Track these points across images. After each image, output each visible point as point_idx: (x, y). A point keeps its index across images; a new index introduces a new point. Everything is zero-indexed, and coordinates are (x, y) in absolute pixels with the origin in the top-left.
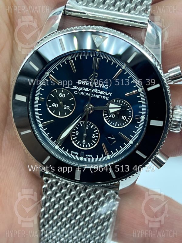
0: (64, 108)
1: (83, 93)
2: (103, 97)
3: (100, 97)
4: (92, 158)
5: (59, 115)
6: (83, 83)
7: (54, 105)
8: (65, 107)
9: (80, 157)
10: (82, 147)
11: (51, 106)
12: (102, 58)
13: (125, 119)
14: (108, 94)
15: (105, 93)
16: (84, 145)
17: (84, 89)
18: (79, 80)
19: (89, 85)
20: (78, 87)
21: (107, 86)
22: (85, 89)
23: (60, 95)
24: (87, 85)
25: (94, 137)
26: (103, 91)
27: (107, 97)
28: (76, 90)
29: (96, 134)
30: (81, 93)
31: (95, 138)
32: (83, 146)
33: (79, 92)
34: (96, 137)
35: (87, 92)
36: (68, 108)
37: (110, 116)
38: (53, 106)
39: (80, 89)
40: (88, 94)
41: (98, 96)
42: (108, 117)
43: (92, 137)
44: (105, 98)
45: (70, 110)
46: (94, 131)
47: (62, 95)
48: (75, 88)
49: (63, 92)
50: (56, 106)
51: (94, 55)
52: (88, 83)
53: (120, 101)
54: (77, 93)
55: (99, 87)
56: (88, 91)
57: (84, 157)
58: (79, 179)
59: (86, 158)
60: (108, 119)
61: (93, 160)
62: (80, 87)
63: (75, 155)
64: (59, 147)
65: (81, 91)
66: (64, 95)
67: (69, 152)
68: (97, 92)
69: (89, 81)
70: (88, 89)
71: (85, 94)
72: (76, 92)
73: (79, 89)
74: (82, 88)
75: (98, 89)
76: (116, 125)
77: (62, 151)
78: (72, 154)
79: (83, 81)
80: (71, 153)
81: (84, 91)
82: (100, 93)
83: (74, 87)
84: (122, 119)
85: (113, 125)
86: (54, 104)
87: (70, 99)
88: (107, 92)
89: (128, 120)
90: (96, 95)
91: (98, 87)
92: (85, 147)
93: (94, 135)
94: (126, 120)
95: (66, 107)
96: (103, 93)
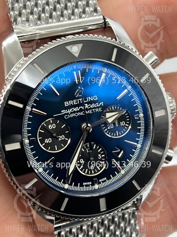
0: (59, 140)
1: (74, 115)
2: (96, 110)
3: (93, 111)
4: (107, 180)
5: (56, 149)
6: (70, 103)
7: (47, 141)
8: (60, 137)
9: (94, 185)
10: (91, 173)
11: (44, 144)
12: (81, 69)
13: (124, 125)
14: (99, 105)
15: (96, 106)
16: (93, 171)
17: (73, 109)
18: (65, 103)
19: (77, 103)
20: (66, 110)
21: (96, 97)
22: (75, 110)
23: (49, 127)
24: (75, 104)
25: (100, 157)
26: (94, 104)
27: (99, 109)
28: (65, 114)
29: (101, 153)
30: (72, 116)
31: (102, 158)
32: (93, 173)
33: (70, 115)
34: (102, 156)
35: (78, 112)
36: (63, 138)
37: (108, 128)
38: (46, 143)
39: (70, 111)
40: (79, 113)
41: (90, 112)
42: (108, 130)
43: (99, 158)
44: (98, 110)
45: (66, 139)
46: (99, 151)
47: (52, 126)
48: (64, 113)
49: (51, 122)
50: (49, 142)
51: (72, 69)
52: (75, 101)
53: (113, 107)
54: (68, 116)
55: (88, 101)
56: (78, 110)
57: (98, 184)
58: (105, 209)
59: (100, 184)
60: (108, 131)
61: (108, 182)
62: (69, 110)
63: (88, 186)
64: (69, 185)
65: (71, 113)
66: (54, 126)
67: (82, 185)
68: (88, 107)
69: (76, 99)
70: (78, 108)
71: (76, 115)
72: (66, 117)
73: (68, 112)
74: (71, 109)
75: (88, 103)
76: (118, 135)
77: (73, 188)
78: (85, 186)
79: (70, 102)
80: (83, 186)
81: (74, 112)
82: (91, 107)
83: (62, 112)
84: (121, 125)
85: (115, 135)
86: (47, 139)
87: (62, 127)
88: (98, 103)
89: (127, 124)
90: (88, 111)
91: (86, 101)
92: (95, 173)
93: (99, 155)
94: (126, 125)
95: (62, 138)
96: (95, 106)
